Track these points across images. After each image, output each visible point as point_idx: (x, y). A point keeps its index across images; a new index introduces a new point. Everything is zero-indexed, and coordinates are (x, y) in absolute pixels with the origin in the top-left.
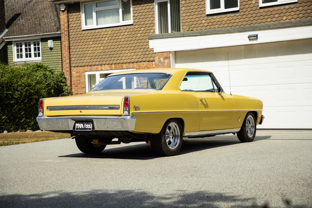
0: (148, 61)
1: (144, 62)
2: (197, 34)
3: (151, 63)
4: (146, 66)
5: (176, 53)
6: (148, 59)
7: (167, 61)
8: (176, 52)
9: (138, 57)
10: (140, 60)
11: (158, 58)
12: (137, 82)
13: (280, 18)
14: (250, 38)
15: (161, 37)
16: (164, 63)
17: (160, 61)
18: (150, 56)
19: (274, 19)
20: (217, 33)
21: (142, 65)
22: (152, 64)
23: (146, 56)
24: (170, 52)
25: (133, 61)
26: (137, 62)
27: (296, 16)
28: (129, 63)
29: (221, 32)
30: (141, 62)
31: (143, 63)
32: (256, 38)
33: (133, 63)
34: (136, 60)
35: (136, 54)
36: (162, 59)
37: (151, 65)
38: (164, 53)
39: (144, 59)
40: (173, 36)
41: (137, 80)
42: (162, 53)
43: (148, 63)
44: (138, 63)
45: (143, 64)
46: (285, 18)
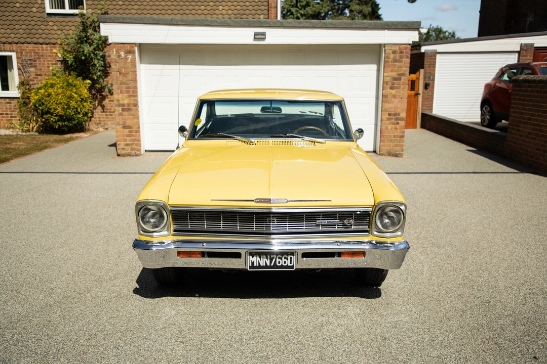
0: (36, 44)
1: (29, 43)
2: (180, 23)
3: (40, 46)
4: (32, 50)
5: (140, 46)
6: (35, 40)
7: (130, 56)
8: (140, 44)
9: (18, 35)
10: (22, 40)
11: (116, 51)
12: (19, 69)
13: (215, 7)
14: (257, 37)
15: (121, 21)
16: (126, 58)
17: (119, 56)
18: (37, 36)
19: (209, 8)
20: (209, 24)
21: (25, 48)
22: (42, 47)
23: (31, 36)
24: (135, 44)
25: (10, 40)
26: (17, 43)
27: (233, 8)
28: (4, 43)
29: (216, 24)
30: (23, 43)
31: (27, 45)
32: (263, 37)
33: (10, 43)
34: (16, 40)
35: (15, 31)
36: (123, 53)
37: (40, 49)
38: (126, 45)
39: (29, 40)
40: (142, 22)
41: (18, 66)
42: (122, 45)
43: (36, 45)
44: (18, 45)
45: (27, 47)
46: (221, 8)
